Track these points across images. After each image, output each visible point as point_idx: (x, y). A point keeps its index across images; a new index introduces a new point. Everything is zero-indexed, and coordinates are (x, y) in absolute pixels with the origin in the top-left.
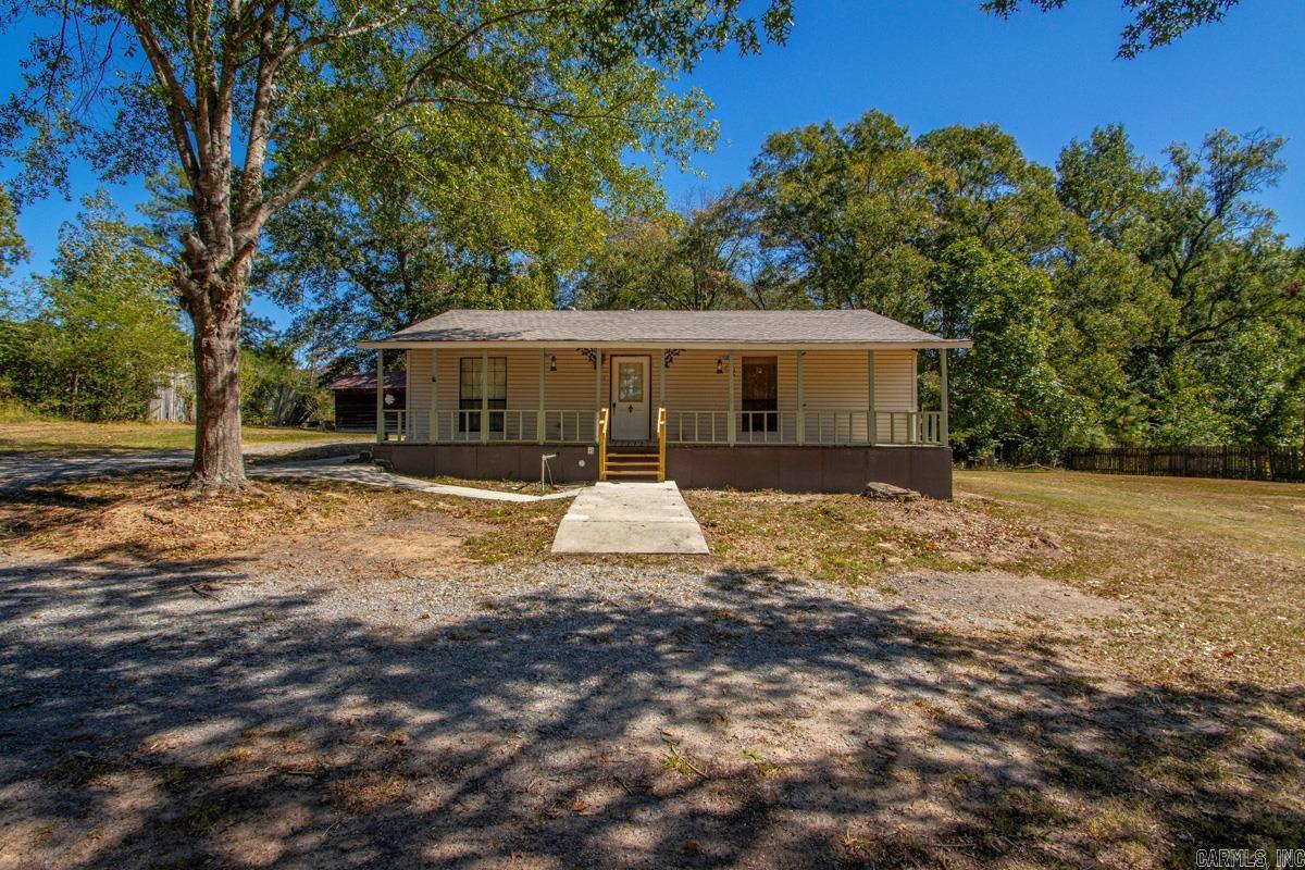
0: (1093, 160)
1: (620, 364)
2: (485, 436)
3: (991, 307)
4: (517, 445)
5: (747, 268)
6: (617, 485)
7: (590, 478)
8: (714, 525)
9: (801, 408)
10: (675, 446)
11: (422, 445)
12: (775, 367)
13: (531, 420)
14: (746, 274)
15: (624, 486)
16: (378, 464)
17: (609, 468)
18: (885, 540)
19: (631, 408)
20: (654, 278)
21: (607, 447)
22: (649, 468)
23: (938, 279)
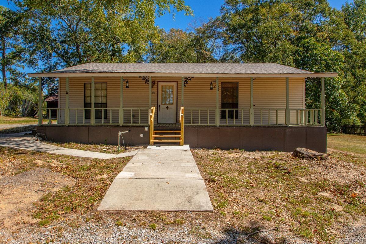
0: (355, 9)
1: (162, 86)
2: (93, 121)
3: (320, 66)
4: (109, 126)
5: (218, 52)
6: (158, 148)
7: (145, 143)
8: (213, 181)
9: (252, 107)
10: (189, 127)
11: (61, 126)
12: (237, 88)
13: (116, 113)
14: (218, 54)
15: (162, 148)
16: (39, 136)
17: (155, 138)
18: (324, 190)
19: (167, 108)
20: (181, 56)
21: (154, 127)
22: (176, 138)
23: (298, 54)
